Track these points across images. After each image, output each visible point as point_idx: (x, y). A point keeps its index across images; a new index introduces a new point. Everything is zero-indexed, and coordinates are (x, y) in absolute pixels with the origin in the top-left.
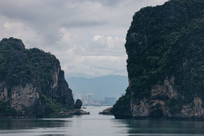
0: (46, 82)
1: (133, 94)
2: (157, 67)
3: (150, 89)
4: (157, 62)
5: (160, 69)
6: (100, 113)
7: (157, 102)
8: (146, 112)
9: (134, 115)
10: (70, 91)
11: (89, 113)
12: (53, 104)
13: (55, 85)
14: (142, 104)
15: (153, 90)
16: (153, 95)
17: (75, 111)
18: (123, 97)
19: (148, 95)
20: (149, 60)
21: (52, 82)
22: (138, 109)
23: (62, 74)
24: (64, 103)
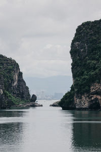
0: (8, 81)
1: (76, 90)
2: (95, 69)
3: (90, 87)
4: (95, 65)
5: (97, 71)
6: (51, 106)
7: (95, 96)
8: (86, 105)
9: (77, 107)
10: (27, 88)
11: (42, 106)
12: (14, 98)
13: (15, 83)
14: (84, 98)
15: (92, 87)
16: (92, 91)
17: (31, 104)
18: (69, 93)
19: (88, 91)
20: (89, 63)
21: (13, 81)
22: (80, 102)
23: (20, 74)
24: (23, 97)
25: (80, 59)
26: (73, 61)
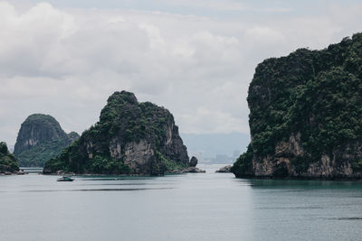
0: (159, 138)
1: (255, 151)
2: (281, 122)
3: (274, 146)
4: (282, 117)
5: (285, 124)
6: (217, 172)
7: (281, 160)
8: (270, 171)
9: (257, 174)
10: (185, 148)
11: (204, 172)
12: (166, 161)
13: (169, 141)
14: (266, 162)
15: (278, 147)
16: (277, 153)
17: (190, 169)
18: (245, 154)
19: (272, 152)
20: (274, 115)
21: (165, 138)
22: (261, 167)
23: (176, 129)
24: (179, 160)
25: (261, 109)
26: (251, 111)
